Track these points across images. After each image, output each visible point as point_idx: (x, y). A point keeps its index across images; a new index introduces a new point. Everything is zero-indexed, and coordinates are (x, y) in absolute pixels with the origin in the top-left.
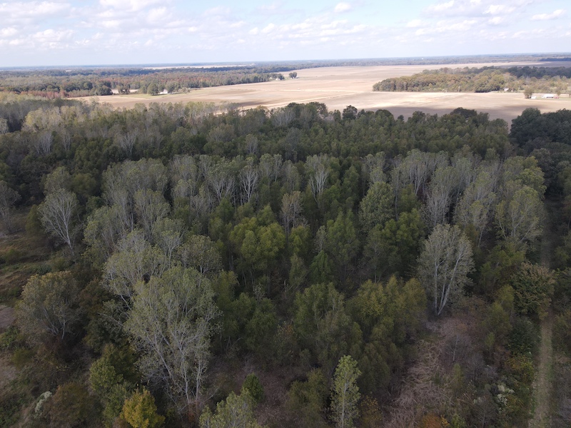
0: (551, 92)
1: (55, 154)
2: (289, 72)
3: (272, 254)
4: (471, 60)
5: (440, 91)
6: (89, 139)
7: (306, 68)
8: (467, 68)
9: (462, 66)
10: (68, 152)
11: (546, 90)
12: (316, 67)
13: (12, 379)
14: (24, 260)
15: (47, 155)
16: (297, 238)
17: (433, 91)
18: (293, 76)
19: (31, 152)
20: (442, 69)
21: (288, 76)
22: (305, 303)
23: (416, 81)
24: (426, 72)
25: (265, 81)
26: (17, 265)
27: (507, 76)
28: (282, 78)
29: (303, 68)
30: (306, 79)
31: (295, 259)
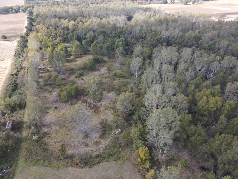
1: (140, 36)
3: (212, 110)
6: (153, 30)
10: (144, 35)
13: (112, 119)
14: (122, 77)
15: (137, 35)
16: (228, 106)
19: (133, 33)
22: (220, 140)
26: (120, 78)
31: (222, 117)
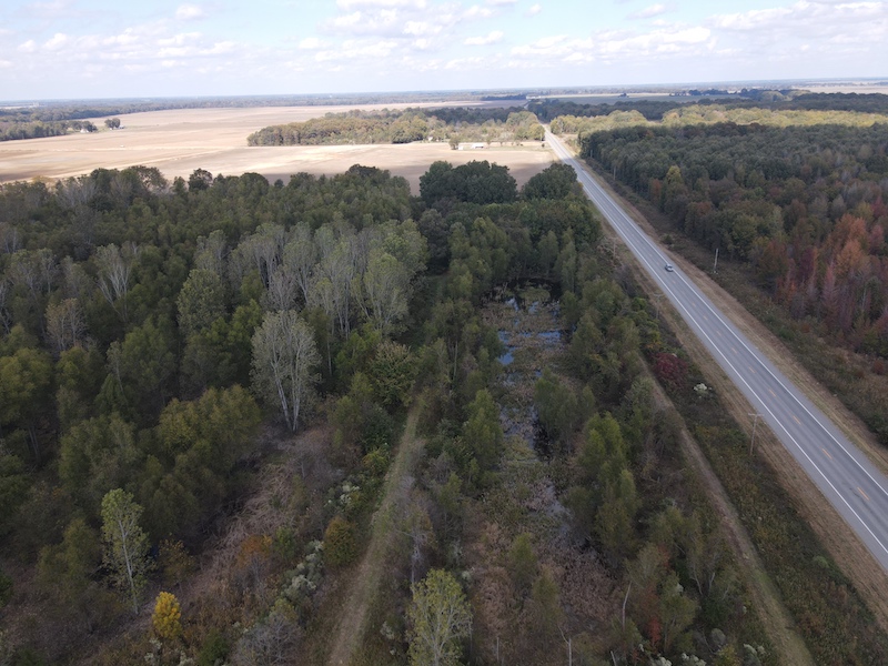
0: (482, 141)
2: (105, 119)
3: (25, 394)
4: (395, 98)
5: (347, 143)
7: (139, 111)
8: (386, 109)
9: (380, 107)
11: (476, 138)
12: (158, 109)
16: (70, 365)
17: (337, 144)
18: (114, 125)
20: (351, 112)
21: (104, 124)
23: (311, 130)
24: (330, 116)
25: (58, 134)
27: (433, 121)
28: (91, 129)
29: (134, 111)
30: (137, 129)
31: (63, 394)
